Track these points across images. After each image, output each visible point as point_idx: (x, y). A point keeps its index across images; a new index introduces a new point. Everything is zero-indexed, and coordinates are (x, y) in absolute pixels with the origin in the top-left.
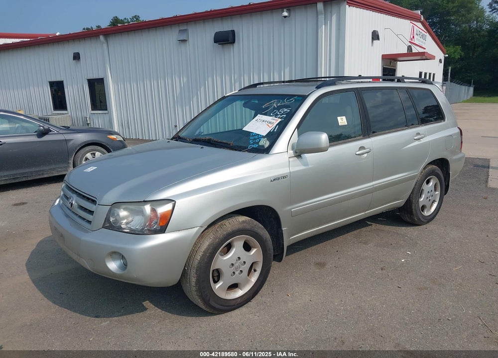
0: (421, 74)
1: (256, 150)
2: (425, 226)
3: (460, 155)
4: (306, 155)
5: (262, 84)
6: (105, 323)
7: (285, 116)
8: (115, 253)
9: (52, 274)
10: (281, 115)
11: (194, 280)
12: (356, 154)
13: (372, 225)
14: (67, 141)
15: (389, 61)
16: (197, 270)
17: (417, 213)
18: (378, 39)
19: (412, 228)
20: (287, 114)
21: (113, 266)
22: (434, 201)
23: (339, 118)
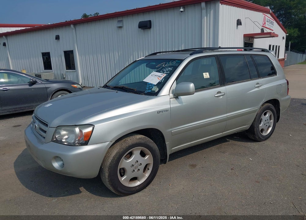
0: (270, 46)
1: (150, 94)
2: (263, 142)
3: (287, 97)
4: (182, 97)
5: (160, 52)
6: (55, 200)
7: (169, 72)
8: (57, 157)
9: (28, 169)
10: (167, 72)
11: (107, 174)
12: (215, 96)
13: (229, 141)
14: (47, 88)
15: (248, 38)
16: (109, 169)
17: (257, 133)
18: (241, 24)
19: (255, 143)
20: (170, 71)
21: (56, 165)
22: (269, 127)
23: (204, 74)
